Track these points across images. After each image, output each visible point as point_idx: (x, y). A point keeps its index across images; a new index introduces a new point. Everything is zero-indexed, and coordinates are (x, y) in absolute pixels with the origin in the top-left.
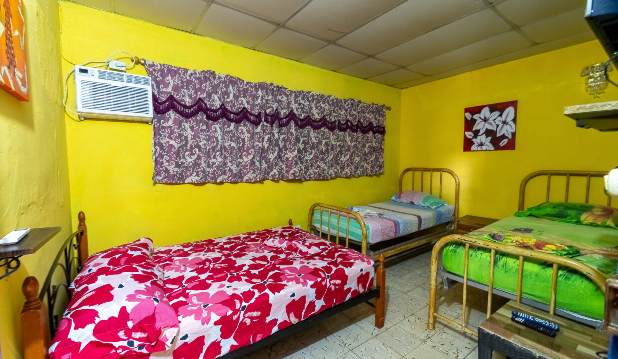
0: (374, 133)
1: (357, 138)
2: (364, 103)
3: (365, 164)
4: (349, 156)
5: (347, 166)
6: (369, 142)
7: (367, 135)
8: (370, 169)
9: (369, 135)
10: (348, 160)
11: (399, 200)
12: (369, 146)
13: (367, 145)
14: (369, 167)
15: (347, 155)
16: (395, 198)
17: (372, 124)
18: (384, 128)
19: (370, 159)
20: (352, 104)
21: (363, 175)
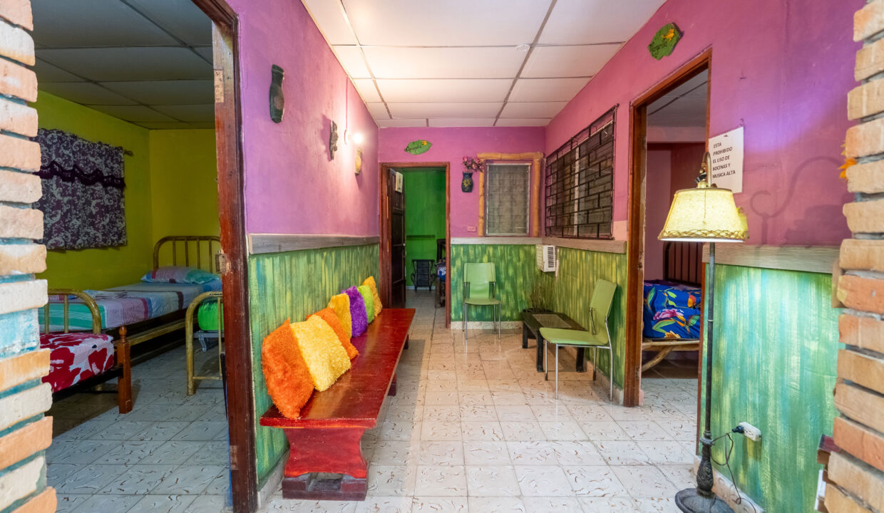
0: (105, 185)
1: (74, 191)
2: (84, 140)
3: (92, 231)
4: (59, 217)
5: (55, 232)
6: (97, 198)
7: (92, 187)
8: (101, 237)
9: (96, 188)
10: (58, 222)
11: (153, 280)
12: (98, 205)
13: (94, 203)
14: (99, 235)
15: (55, 216)
16: (148, 278)
17: (101, 172)
18: (122, 180)
19: (99, 223)
20: (60, 138)
21: (89, 248)
